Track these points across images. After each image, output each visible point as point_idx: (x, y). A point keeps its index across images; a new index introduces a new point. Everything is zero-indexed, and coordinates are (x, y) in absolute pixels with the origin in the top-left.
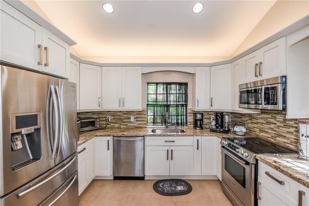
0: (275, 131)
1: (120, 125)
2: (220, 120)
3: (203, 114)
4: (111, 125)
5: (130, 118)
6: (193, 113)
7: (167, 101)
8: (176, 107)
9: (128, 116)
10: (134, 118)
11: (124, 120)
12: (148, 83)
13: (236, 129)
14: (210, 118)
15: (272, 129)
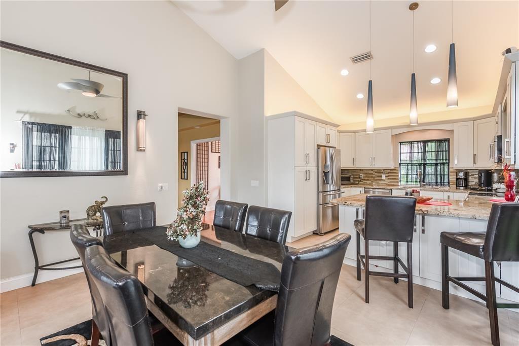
1: (372, 182)
3: (466, 172)
4: (364, 182)
5: (381, 176)
6: (456, 172)
7: (424, 160)
8: (435, 165)
9: (380, 174)
10: (386, 176)
11: (376, 178)
12: (400, 143)
13: (496, 186)
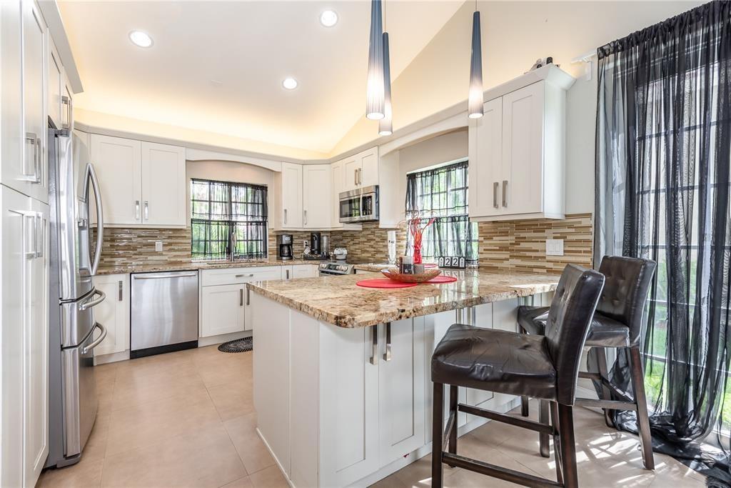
0: (374, 248)
1: (130, 258)
2: (316, 242)
3: (292, 236)
5: (153, 245)
6: (277, 236)
7: (231, 215)
8: (247, 225)
9: (149, 241)
10: (164, 245)
11: (139, 250)
12: (193, 180)
13: (337, 252)
14: (301, 244)
15: (372, 247)
